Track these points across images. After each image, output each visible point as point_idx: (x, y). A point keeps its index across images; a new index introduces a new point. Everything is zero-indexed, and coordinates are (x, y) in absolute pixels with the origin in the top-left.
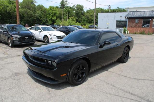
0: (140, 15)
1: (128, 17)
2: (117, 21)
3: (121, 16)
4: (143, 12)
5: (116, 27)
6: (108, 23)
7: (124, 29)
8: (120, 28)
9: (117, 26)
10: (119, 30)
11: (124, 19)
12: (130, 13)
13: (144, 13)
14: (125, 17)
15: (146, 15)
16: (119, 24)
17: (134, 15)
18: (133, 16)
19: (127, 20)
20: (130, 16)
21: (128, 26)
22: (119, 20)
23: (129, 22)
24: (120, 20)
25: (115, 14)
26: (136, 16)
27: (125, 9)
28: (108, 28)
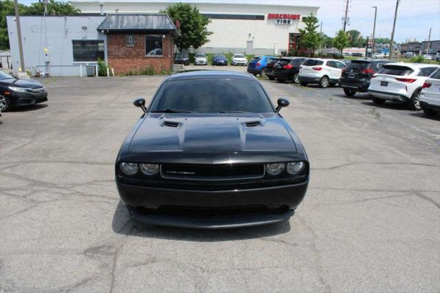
0: (138, 25)
1: (108, 31)
2: (74, 42)
3: (85, 28)
4: (144, 17)
5: (75, 60)
6: (46, 50)
7: (100, 65)
8: (87, 63)
9: (78, 57)
10: (85, 67)
11: (93, 36)
12: (110, 19)
13: (147, 21)
14: (99, 31)
15: (152, 24)
16: (82, 51)
17: (121, 25)
18: (119, 28)
19: (105, 38)
20: (112, 27)
21: (108, 55)
22: (79, 37)
23: (110, 44)
24: (84, 39)
25: (66, 19)
26: (128, 28)
27: (70, 4)
28: (48, 62)
